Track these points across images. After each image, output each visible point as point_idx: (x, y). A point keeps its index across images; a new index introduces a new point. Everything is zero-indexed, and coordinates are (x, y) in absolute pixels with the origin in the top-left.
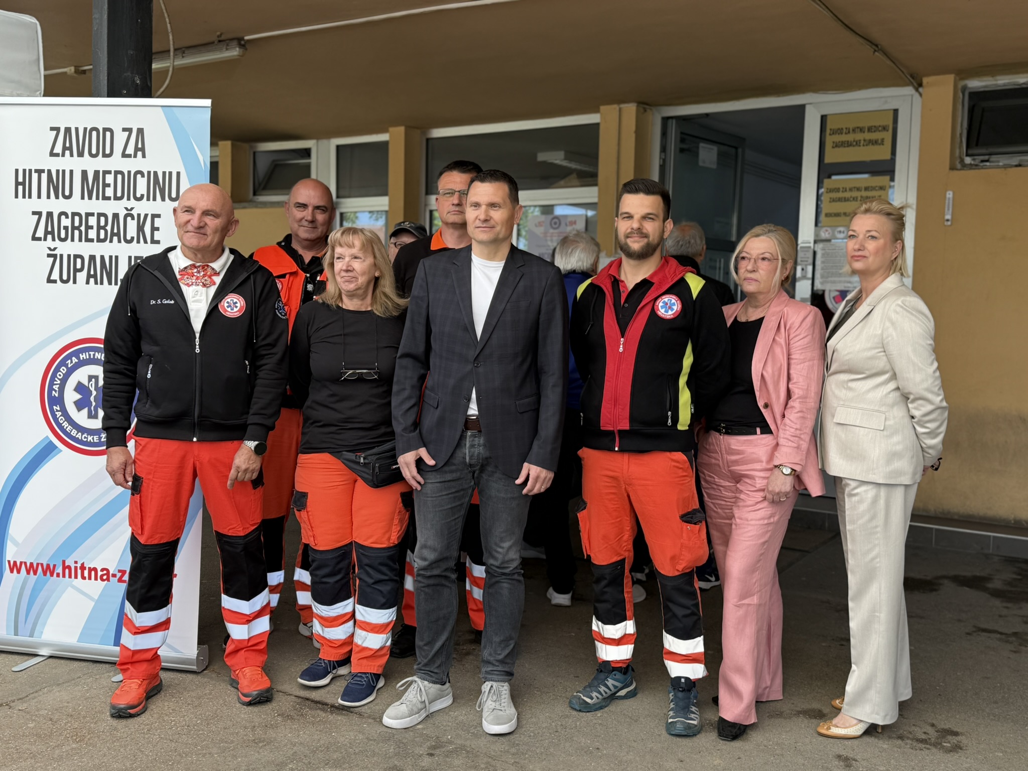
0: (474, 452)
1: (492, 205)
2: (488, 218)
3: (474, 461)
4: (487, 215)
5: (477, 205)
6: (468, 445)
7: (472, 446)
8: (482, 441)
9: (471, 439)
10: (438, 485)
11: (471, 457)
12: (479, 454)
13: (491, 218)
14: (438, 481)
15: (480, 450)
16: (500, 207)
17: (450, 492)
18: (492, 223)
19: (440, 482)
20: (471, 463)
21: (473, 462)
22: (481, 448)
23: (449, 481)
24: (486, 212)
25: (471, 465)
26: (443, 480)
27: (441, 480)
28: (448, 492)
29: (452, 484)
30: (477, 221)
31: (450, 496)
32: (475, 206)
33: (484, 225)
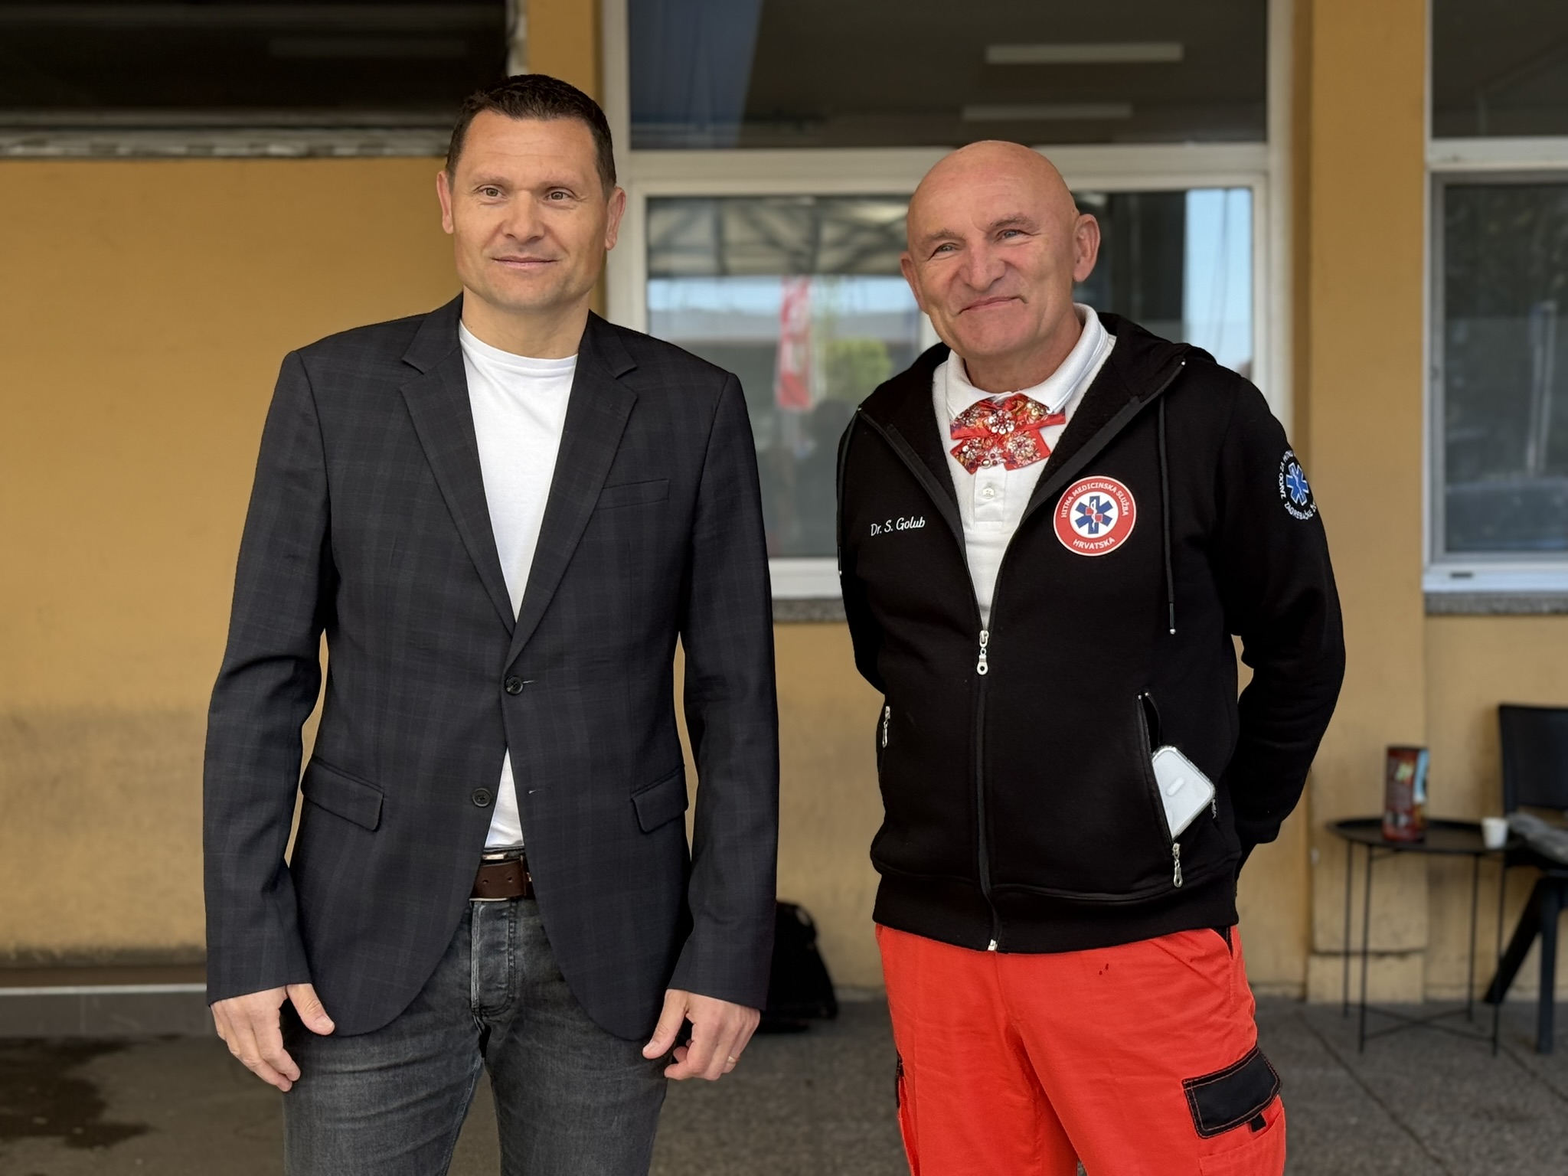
0: (498, 966)
1: (550, 191)
2: (540, 232)
3: (496, 994)
4: (535, 223)
5: (497, 189)
6: (476, 946)
7: (493, 948)
8: (521, 932)
9: (489, 925)
10: (375, 1078)
11: (487, 984)
12: (513, 971)
13: (548, 230)
14: (376, 1065)
15: (515, 960)
16: (573, 196)
17: (414, 1098)
18: (548, 246)
19: (380, 1069)
20: (486, 1003)
21: (493, 999)
22: (520, 953)
23: (407, 1064)
24: (533, 210)
25: (483, 1009)
26: (393, 1061)
27: (385, 1063)
28: (405, 1101)
29: (418, 1071)
30: (500, 240)
31: (412, 1110)
32: (492, 192)
33: (525, 255)
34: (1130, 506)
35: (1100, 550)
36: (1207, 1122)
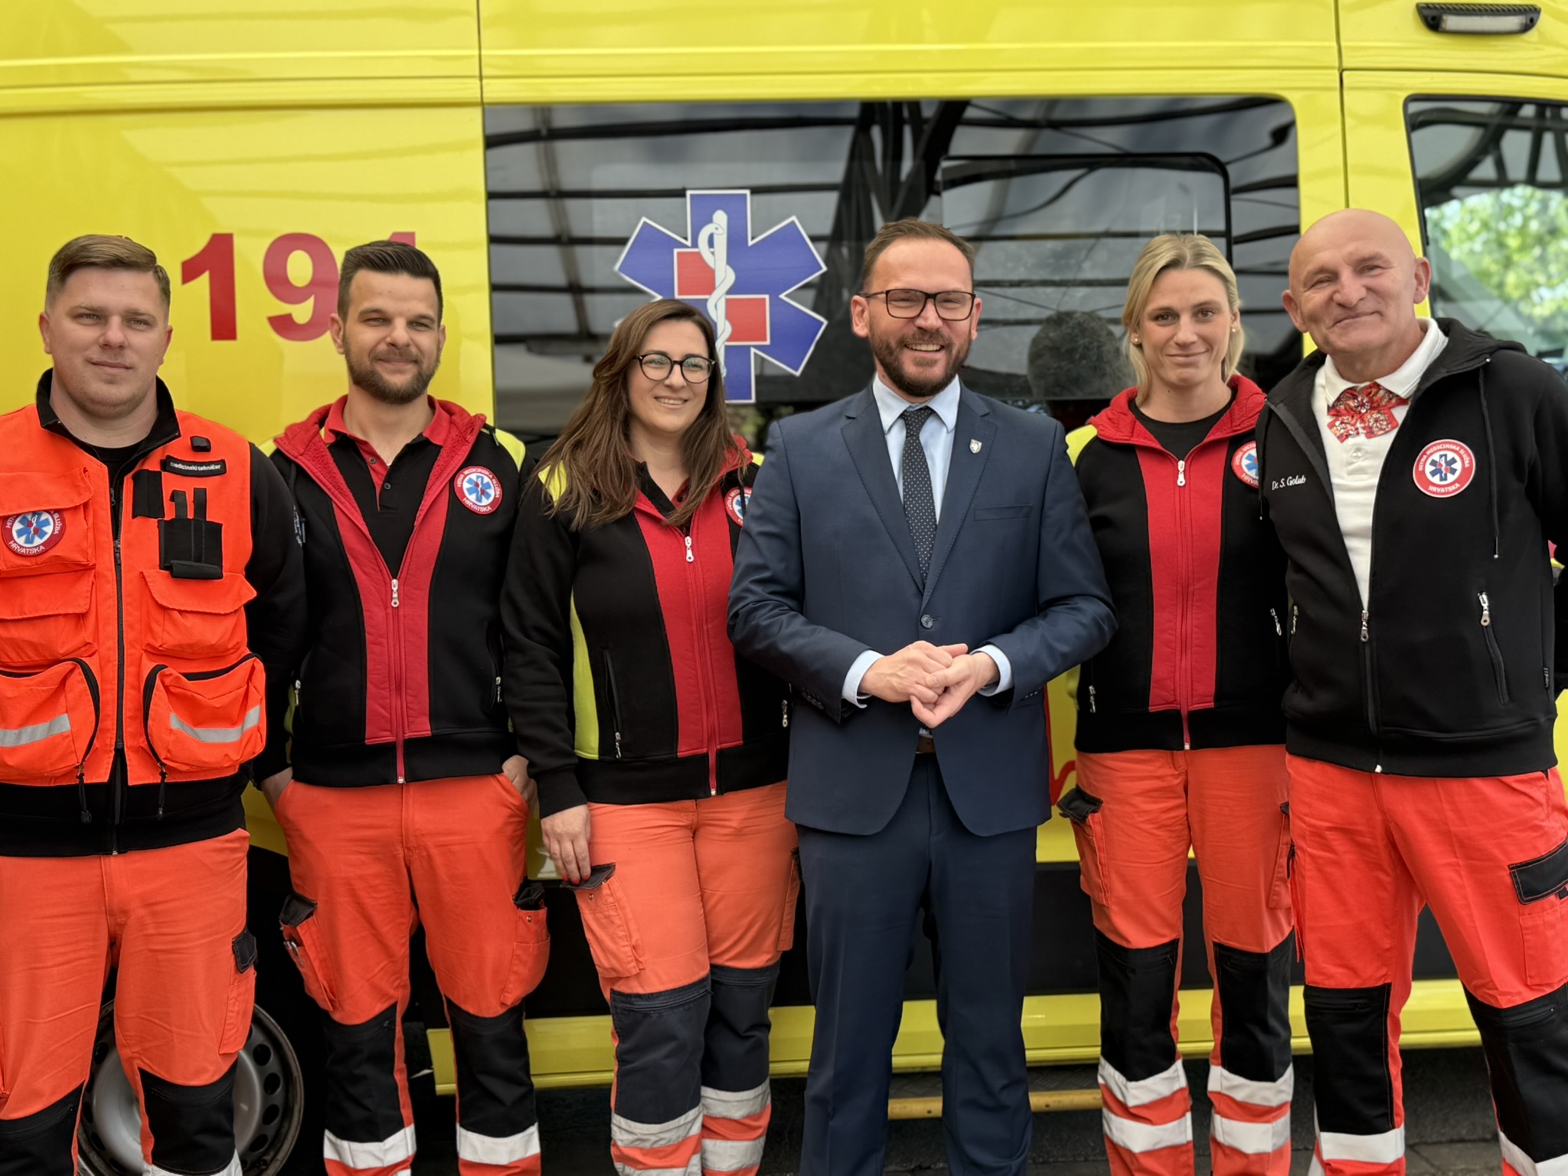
34: (1471, 461)
35: (1449, 493)
36: (1527, 894)
